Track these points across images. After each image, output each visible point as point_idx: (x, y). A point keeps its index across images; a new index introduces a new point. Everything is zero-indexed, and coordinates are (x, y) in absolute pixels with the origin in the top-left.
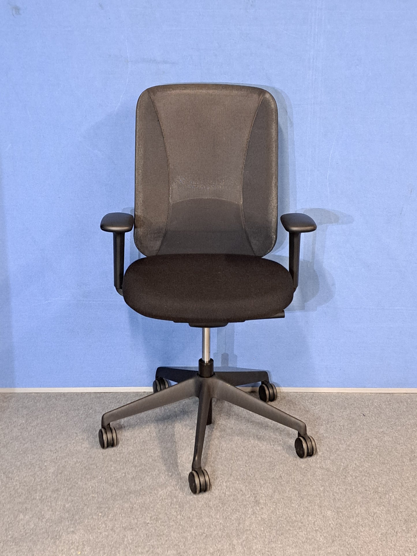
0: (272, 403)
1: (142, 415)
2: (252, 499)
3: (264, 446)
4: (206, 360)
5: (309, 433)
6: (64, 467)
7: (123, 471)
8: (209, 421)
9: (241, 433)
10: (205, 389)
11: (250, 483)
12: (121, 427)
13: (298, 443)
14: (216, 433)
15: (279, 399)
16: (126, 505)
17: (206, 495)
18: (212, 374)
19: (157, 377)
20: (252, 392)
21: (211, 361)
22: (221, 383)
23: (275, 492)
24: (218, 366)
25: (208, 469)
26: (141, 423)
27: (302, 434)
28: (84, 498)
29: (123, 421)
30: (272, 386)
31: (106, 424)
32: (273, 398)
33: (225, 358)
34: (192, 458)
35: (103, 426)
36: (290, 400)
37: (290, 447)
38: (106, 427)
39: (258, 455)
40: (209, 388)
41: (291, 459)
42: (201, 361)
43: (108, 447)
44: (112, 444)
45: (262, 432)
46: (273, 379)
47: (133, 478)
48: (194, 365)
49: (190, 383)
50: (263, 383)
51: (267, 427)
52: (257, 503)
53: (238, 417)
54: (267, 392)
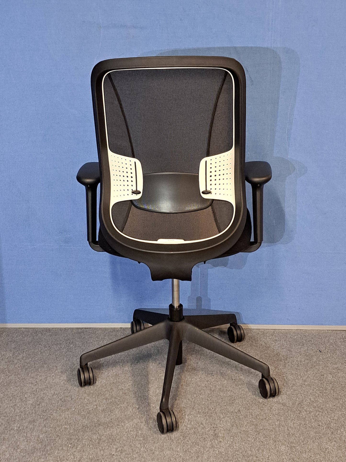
2: (211, 432)
4: (176, 305)
5: (272, 375)
6: (42, 398)
8: (179, 361)
10: (175, 332)
13: (262, 384)
16: (95, 437)
18: (181, 318)
21: (181, 306)
22: (189, 327)
23: (233, 426)
27: (265, 375)
28: (58, 429)
30: (239, 327)
31: (84, 364)
35: (81, 366)
38: (84, 367)
40: (178, 331)
42: (171, 306)
43: (85, 385)
44: (88, 383)
49: (161, 325)
50: (231, 325)
52: (216, 436)
54: (235, 333)
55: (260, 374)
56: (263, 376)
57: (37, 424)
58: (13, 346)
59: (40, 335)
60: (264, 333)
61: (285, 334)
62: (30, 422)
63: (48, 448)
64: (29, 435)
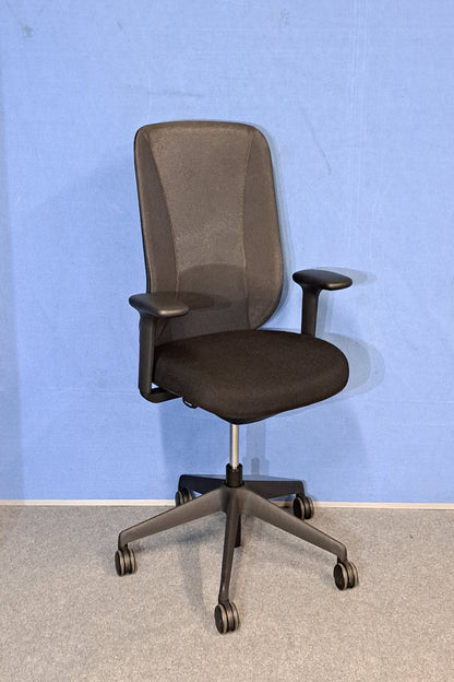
0: (309, 521)
1: (163, 534)
2: (286, 640)
3: (298, 574)
4: (234, 466)
5: (349, 559)
6: (77, 598)
7: (142, 604)
8: (238, 543)
9: (273, 558)
10: (233, 502)
11: (283, 620)
12: (140, 550)
13: (338, 571)
14: (246, 558)
15: (315, 516)
16: (145, 647)
17: (234, 635)
18: (241, 484)
19: (180, 487)
20: (286, 508)
21: (240, 466)
22: (250, 495)
23: (311, 632)
24: (247, 473)
25: (236, 602)
26: (163, 544)
27: (342, 559)
28: (99, 636)
29: (142, 541)
30: (307, 500)
31: (123, 545)
32: (309, 515)
33: (256, 463)
34: (218, 588)
35: (120, 548)
36: (329, 517)
37: (328, 576)
38: (123, 549)
39: (292, 586)
40: (237, 501)
41: (330, 590)
42: (229, 467)
43: (125, 573)
44: (129, 570)
45: (297, 557)
46: (309, 491)
47: (152, 613)
48: (221, 473)
49: (215, 495)
50: (297, 496)
51: (302, 550)
52: (291, 645)
53: (271, 538)
54: (302, 507)
55: (336, 557)
56: (339, 560)
57: (73, 630)
58: (34, 529)
59: (66, 515)
60: (342, 512)
61: (368, 514)
62: (64, 628)
63: (90, 660)
64: (64, 644)
